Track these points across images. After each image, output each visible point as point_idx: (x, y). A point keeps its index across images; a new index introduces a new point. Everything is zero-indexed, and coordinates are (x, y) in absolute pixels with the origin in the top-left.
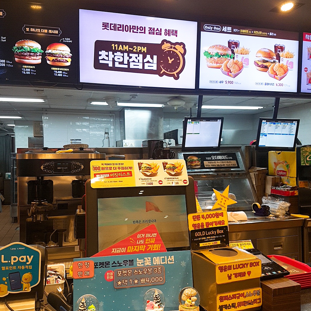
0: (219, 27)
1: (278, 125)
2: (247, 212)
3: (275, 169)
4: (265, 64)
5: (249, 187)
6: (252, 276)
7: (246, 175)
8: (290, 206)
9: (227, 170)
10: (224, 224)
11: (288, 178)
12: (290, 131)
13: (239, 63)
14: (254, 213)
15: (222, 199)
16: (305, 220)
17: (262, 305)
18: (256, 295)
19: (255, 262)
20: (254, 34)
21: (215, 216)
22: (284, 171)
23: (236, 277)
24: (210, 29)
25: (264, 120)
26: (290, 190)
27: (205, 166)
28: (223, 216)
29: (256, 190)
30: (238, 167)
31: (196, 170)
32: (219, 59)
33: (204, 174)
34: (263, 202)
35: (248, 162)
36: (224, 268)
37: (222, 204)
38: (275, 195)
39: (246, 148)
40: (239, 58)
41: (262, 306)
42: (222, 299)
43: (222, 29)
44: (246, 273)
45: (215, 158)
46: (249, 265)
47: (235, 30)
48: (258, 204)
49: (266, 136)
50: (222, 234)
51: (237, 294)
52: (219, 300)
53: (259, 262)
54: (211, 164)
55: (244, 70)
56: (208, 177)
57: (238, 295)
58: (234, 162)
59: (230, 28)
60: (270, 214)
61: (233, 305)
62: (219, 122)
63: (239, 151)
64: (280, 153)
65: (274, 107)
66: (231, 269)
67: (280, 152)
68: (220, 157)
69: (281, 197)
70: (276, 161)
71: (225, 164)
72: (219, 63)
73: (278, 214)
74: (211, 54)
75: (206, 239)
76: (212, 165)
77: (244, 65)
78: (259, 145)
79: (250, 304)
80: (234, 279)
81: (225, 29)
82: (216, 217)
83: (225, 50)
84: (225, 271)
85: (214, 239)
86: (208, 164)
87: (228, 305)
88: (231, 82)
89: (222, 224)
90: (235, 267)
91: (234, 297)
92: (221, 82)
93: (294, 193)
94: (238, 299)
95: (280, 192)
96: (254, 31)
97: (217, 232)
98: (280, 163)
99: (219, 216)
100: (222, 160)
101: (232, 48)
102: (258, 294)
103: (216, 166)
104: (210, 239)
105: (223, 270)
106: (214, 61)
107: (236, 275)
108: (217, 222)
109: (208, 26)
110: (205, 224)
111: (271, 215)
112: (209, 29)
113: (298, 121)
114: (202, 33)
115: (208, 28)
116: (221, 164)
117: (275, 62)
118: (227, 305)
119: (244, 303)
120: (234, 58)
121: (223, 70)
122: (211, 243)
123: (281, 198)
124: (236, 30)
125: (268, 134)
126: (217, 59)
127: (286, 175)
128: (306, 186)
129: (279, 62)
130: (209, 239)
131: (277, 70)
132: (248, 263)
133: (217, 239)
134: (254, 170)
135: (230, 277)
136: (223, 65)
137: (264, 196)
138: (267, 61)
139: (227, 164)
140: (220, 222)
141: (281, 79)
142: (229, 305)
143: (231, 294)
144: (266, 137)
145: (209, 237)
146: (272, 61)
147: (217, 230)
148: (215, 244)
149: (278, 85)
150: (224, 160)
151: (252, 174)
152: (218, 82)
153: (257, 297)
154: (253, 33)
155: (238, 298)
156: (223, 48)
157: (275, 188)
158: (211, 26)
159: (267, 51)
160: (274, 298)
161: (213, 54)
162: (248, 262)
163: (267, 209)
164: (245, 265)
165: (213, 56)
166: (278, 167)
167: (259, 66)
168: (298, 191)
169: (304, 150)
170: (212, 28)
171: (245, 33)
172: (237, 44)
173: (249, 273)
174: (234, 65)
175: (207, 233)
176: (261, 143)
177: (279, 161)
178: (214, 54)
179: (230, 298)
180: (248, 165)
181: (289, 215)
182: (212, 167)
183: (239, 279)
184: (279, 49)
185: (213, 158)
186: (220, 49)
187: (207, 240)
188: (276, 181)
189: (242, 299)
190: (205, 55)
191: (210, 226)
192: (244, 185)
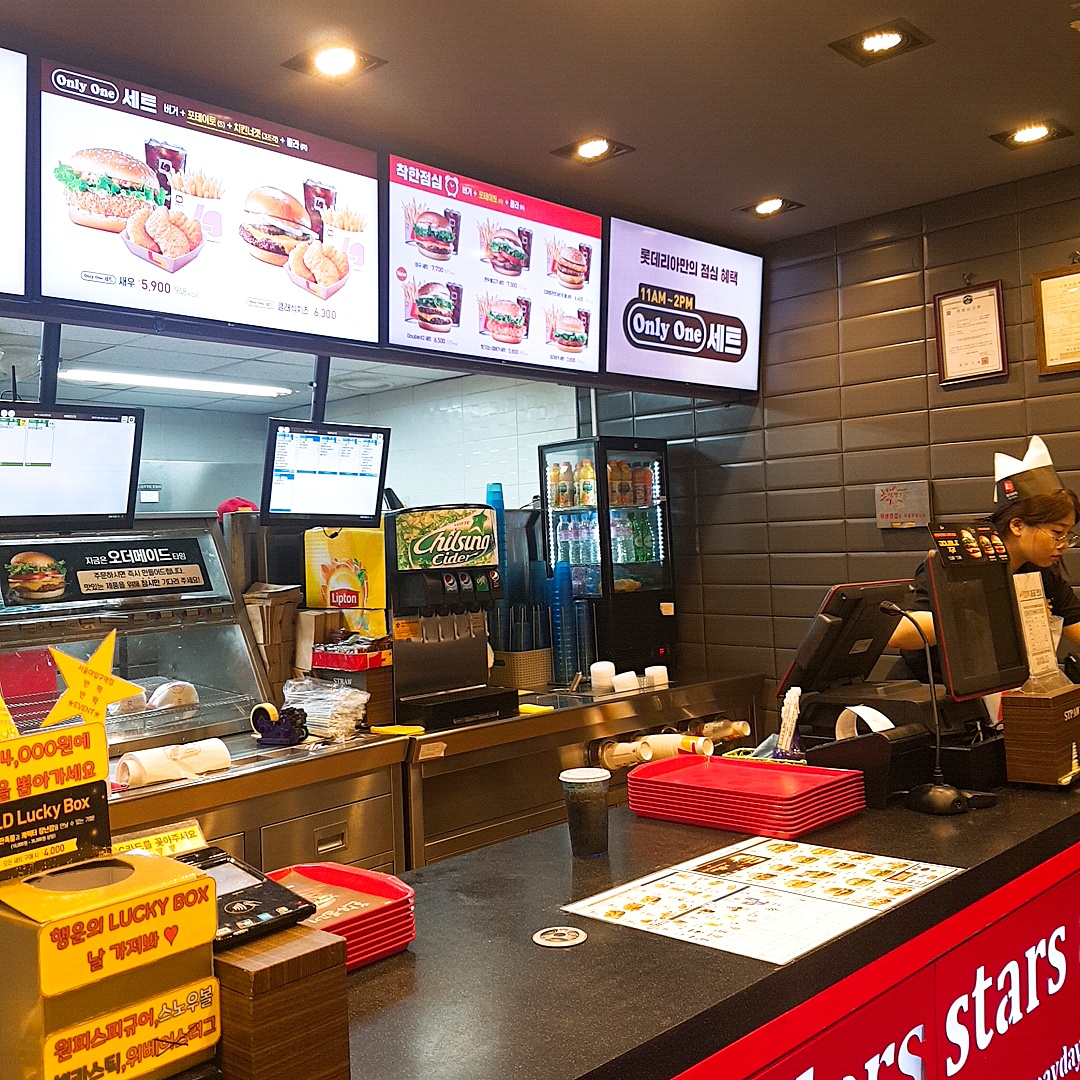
0: (109, 88)
1: (328, 444)
2: (231, 740)
3: (324, 588)
4: (277, 240)
5: (244, 653)
6: (182, 944)
7: (235, 611)
8: (370, 701)
9: (167, 598)
10: (94, 775)
11: (362, 614)
12: (364, 464)
13: (188, 224)
14: (258, 740)
15: (87, 683)
16: (411, 744)
17: (221, 1038)
18: (198, 1008)
19: (192, 892)
20: (236, 133)
21: (56, 749)
22: (349, 592)
23: (120, 956)
24: (77, 88)
25: (284, 426)
26: (369, 650)
27: (84, 591)
28: (87, 746)
29: (266, 660)
30: (208, 587)
31: (46, 607)
32: (115, 199)
33: (80, 620)
34: (287, 698)
35: (241, 569)
36: (71, 933)
37: (87, 702)
38: (325, 673)
39: (233, 521)
40: (186, 207)
41: (219, 1044)
42: (63, 1051)
43: (122, 96)
44: (161, 934)
45: (120, 559)
46: (170, 905)
47: (168, 109)
48: (269, 707)
49: (291, 477)
50: (83, 813)
51: (126, 1020)
52: (55, 1054)
53: (207, 887)
54: (108, 580)
55: (205, 249)
56: (93, 628)
57: (130, 1023)
58: (193, 570)
59: (149, 100)
60: (308, 734)
61: (113, 1064)
62: (128, 426)
63: (210, 532)
64: (336, 534)
65: (315, 385)
66: (100, 932)
67: (337, 530)
68: (140, 555)
69: (342, 674)
70: (328, 562)
71: (158, 577)
72: (116, 213)
73: (331, 731)
74: (84, 177)
75: (16, 842)
76: (109, 585)
77: (204, 232)
78: (271, 508)
79: (175, 1044)
80: (112, 966)
81: (132, 97)
82: (59, 751)
83: (137, 171)
84: (77, 940)
85: (53, 836)
86: (95, 581)
87: (90, 1069)
88: (165, 288)
89: (83, 774)
90: (116, 921)
91: (114, 1031)
92: (123, 282)
93: (378, 659)
94: (128, 1036)
95: (337, 659)
96: (236, 125)
97: (62, 807)
98: (338, 567)
99: (75, 749)
100: (149, 564)
101: (161, 171)
102: (205, 1002)
103: (127, 588)
104: (35, 837)
105: (70, 941)
106: (95, 204)
107: (120, 950)
108: (65, 771)
109: (68, 77)
110: (13, 786)
111: (310, 739)
112: (73, 87)
113: (386, 433)
114: (47, 98)
115: (70, 83)
116: (146, 578)
117: (309, 239)
118: (85, 1067)
119: (155, 1047)
120: (168, 204)
121: (132, 240)
122: (39, 854)
123: (342, 680)
124: (172, 109)
125: (298, 471)
126: (106, 200)
127: (357, 604)
128: (415, 635)
129: (321, 239)
130: (29, 839)
131: (315, 266)
132: (167, 899)
133: (62, 836)
134: (259, 595)
135: (96, 963)
136: (131, 224)
137: (292, 678)
138: (283, 232)
139: (166, 577)
140: (75, 772)
141: (329, 295)
142: (95, 1064)
143: (102, 1023)
144: (291, 481)
145: (31, 833)
146: (299, 234)
147: (65, 801)
148: (56, 854)
149: (321, 313)
150: (155, 563)
151: (254, 610)
152: (113, 279)
153: (201, 1014)
154: (232, 130)
155: (131, 1031)
156: (129, 164)
157: (326, 649)
158: (82, 80)
159: (281, 197)
160: (257, 1003)
161: (91, 177)
162: (167, 896)
163: (299, 721)
164: (158, 909)
165: (92, 186)
166: (333, 579)
167: (257, 246)
168: (390, 651)
169: (405, 524)
170: (84, 87)
171: (204, 124)
172: (176, 159)
173: (171, 933)
174: (169, 229)
175: (24, 818)
176: (277, 504)
177: (336, 560)
178: (95, 179)
179: (99, 1040)
180: (242, 580)
181: (366, 730)
182: (109, 590)
183: (134, 961)
184: (317, 197)
185: (115, 556)
186: (116, 164)
187: (20, 844)
188: (329, 627)
189: (145, 1034)
190: (60, 177)
191: (36, 791)
192: (226, 649)
